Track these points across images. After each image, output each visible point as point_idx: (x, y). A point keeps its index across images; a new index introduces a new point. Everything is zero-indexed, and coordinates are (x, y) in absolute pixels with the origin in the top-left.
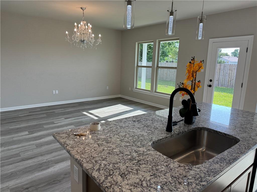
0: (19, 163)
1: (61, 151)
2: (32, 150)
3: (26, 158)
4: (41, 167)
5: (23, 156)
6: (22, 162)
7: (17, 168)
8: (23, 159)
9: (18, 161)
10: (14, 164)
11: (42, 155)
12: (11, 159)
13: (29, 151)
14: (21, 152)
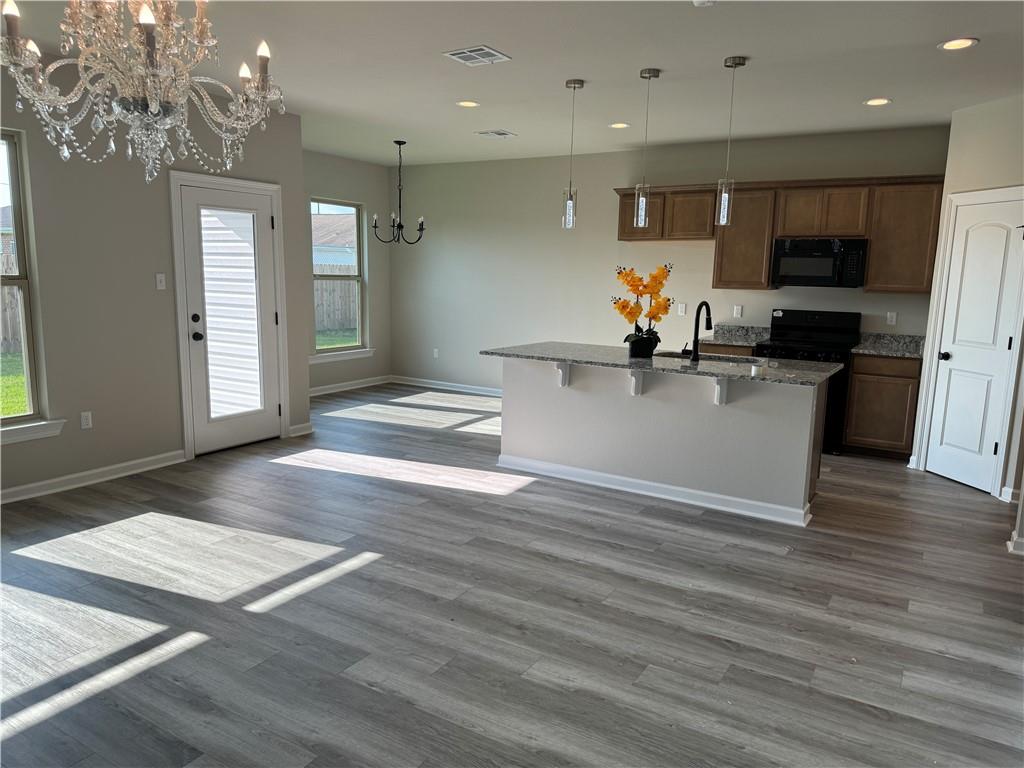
0: (759, 647)
1: (615, 606)
2: (675, 664)
3: (724, 650)
4: (721, 604)
5: (722, 662)
6: (747, 644)
7: (773, 637)
8: (737, 651)
9: (753, 655)
10: (775, 651)
11: (679, 629)
12: (765, 673)
13: (688, 665)
14: (712, 682)
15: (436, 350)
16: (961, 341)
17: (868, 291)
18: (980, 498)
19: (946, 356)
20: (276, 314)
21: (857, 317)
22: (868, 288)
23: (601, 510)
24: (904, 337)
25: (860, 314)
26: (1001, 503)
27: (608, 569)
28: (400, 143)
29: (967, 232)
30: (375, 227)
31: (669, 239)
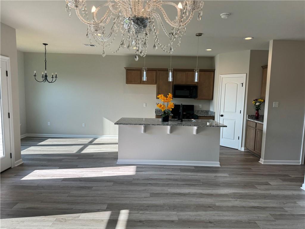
15: (49, 123)
16: (226, 112)
17: (197, 99)
18: (236, 151)
19: (222, 116)
20: (9, 113)
21: (193, 106)
22: (197, 98)
23: (170, 173)
24: (204, 111)
25: (193, 105)
26: (241, 152)
27: (201, 193)
28: (45, 44)
29: (226, 85)
30: (35, 76)
31: (143, 84)
